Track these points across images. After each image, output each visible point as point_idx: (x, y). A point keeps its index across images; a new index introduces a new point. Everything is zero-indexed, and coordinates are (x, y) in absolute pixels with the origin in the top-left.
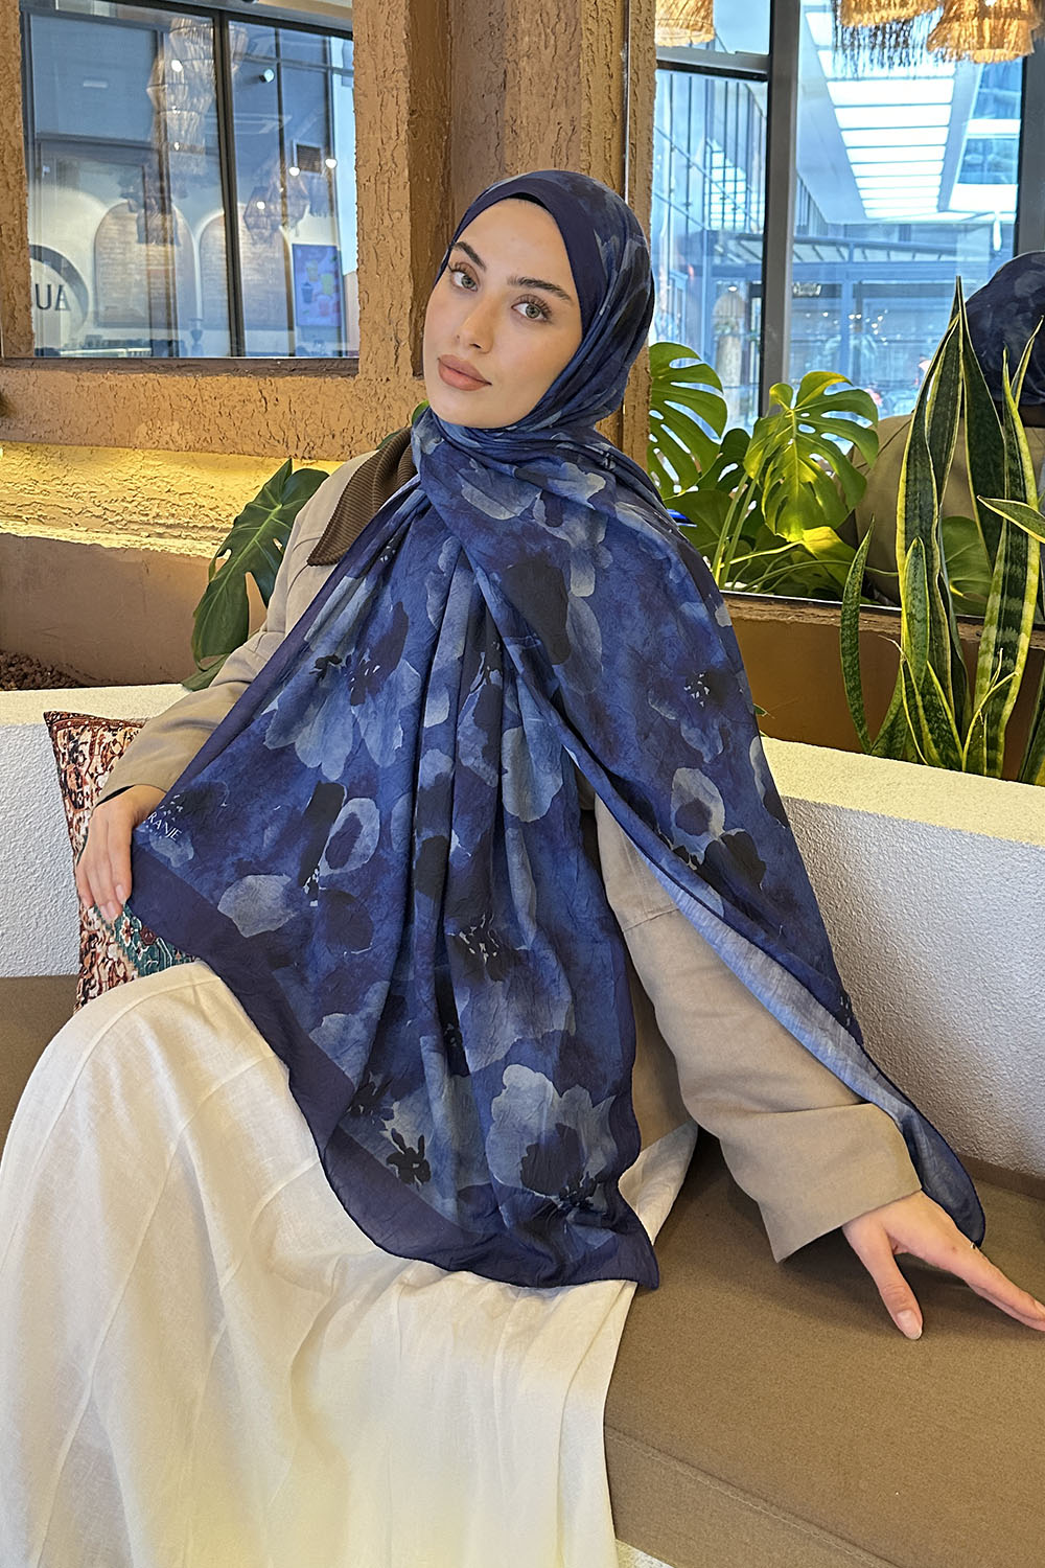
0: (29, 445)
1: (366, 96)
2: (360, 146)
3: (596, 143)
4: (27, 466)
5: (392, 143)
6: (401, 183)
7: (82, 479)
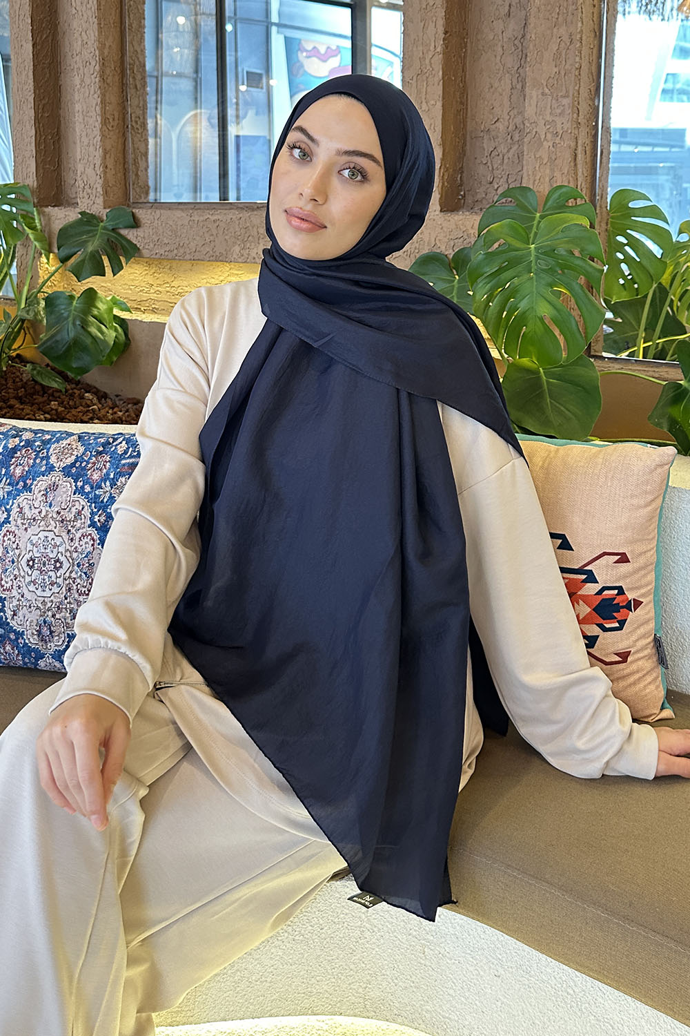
0: (148, 260)
1: (412, 23)
2: (406, 56)
3: (585, 51)
4: (145, 275)
5: (431, 54)
6: (436, 79)
7: (185, 283)
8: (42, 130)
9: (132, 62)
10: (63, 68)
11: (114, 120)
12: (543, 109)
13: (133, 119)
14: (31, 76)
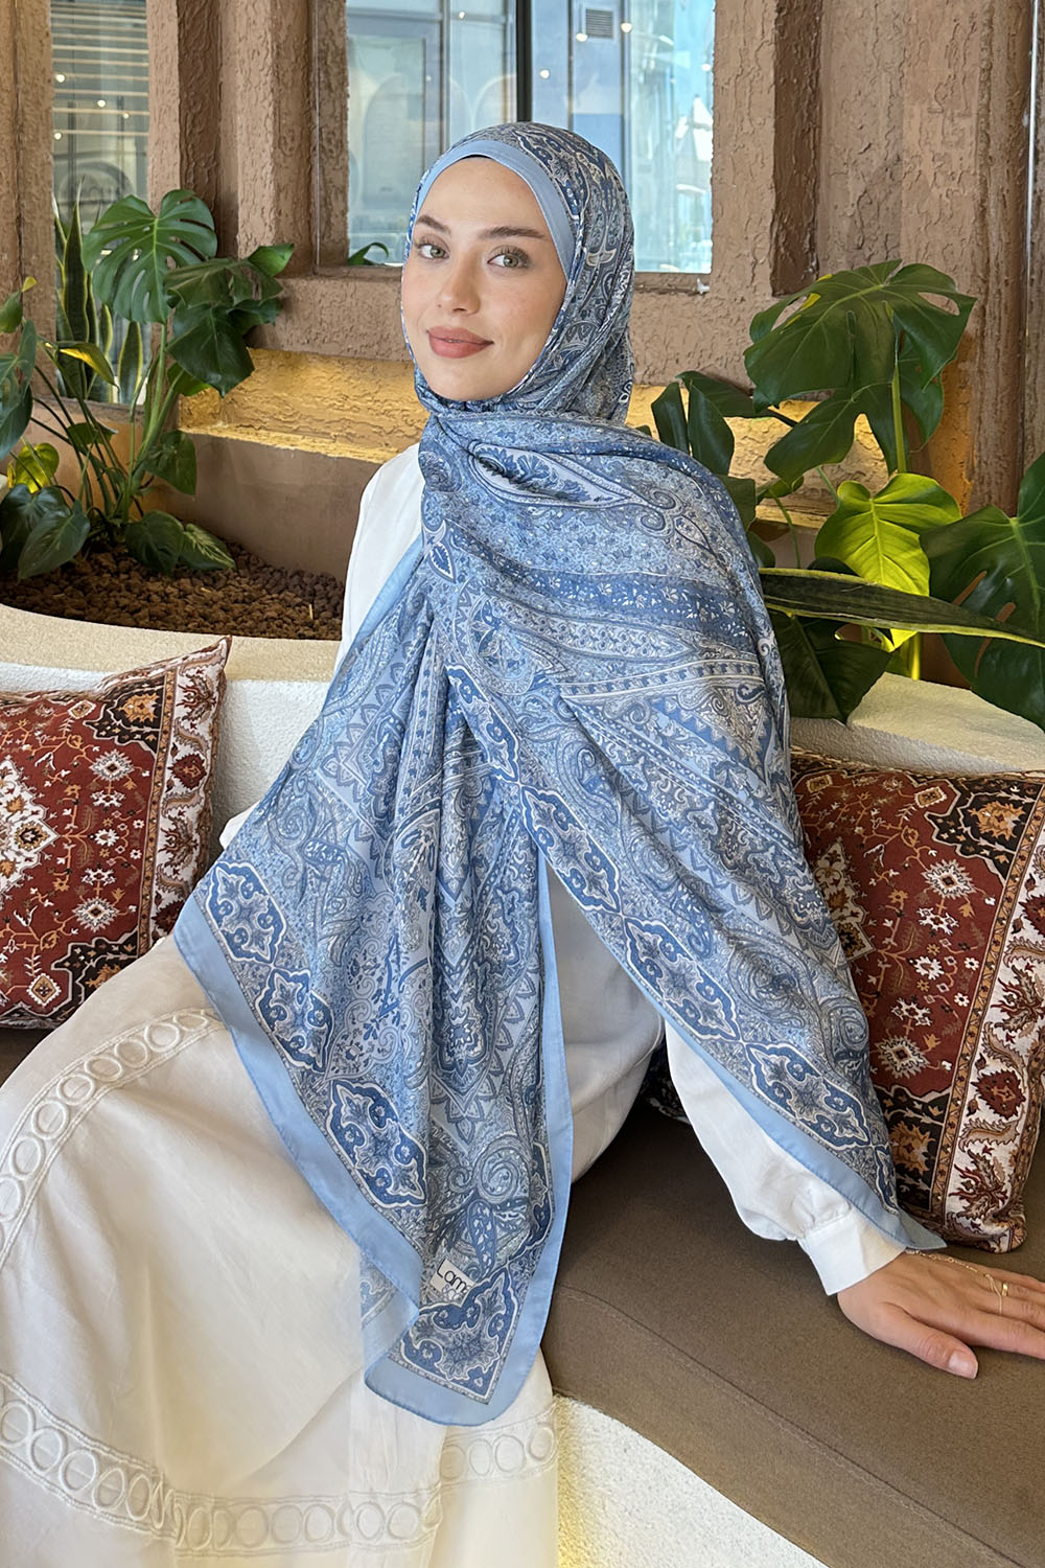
2: (720, 46)
3: (999, 41)
4: (337, 381)
5: (757, 43)
6: (765, 83)
7: (395, 396)
8: (191, 153)
9: (323, 48)
10: (224, 58)
11: (293, 139)
12: (931, 135)
13: (324, 135)
14: (176, 73)
